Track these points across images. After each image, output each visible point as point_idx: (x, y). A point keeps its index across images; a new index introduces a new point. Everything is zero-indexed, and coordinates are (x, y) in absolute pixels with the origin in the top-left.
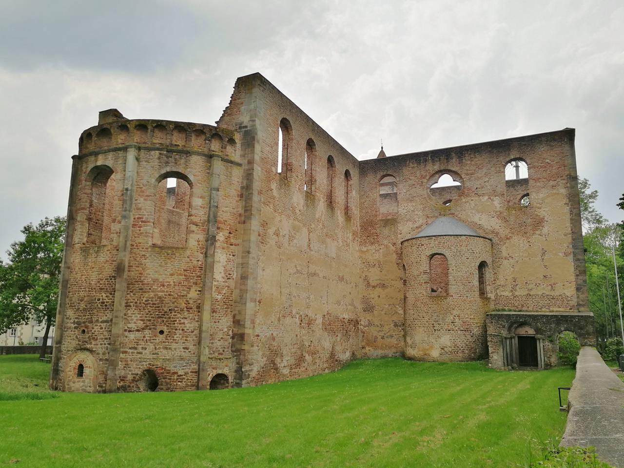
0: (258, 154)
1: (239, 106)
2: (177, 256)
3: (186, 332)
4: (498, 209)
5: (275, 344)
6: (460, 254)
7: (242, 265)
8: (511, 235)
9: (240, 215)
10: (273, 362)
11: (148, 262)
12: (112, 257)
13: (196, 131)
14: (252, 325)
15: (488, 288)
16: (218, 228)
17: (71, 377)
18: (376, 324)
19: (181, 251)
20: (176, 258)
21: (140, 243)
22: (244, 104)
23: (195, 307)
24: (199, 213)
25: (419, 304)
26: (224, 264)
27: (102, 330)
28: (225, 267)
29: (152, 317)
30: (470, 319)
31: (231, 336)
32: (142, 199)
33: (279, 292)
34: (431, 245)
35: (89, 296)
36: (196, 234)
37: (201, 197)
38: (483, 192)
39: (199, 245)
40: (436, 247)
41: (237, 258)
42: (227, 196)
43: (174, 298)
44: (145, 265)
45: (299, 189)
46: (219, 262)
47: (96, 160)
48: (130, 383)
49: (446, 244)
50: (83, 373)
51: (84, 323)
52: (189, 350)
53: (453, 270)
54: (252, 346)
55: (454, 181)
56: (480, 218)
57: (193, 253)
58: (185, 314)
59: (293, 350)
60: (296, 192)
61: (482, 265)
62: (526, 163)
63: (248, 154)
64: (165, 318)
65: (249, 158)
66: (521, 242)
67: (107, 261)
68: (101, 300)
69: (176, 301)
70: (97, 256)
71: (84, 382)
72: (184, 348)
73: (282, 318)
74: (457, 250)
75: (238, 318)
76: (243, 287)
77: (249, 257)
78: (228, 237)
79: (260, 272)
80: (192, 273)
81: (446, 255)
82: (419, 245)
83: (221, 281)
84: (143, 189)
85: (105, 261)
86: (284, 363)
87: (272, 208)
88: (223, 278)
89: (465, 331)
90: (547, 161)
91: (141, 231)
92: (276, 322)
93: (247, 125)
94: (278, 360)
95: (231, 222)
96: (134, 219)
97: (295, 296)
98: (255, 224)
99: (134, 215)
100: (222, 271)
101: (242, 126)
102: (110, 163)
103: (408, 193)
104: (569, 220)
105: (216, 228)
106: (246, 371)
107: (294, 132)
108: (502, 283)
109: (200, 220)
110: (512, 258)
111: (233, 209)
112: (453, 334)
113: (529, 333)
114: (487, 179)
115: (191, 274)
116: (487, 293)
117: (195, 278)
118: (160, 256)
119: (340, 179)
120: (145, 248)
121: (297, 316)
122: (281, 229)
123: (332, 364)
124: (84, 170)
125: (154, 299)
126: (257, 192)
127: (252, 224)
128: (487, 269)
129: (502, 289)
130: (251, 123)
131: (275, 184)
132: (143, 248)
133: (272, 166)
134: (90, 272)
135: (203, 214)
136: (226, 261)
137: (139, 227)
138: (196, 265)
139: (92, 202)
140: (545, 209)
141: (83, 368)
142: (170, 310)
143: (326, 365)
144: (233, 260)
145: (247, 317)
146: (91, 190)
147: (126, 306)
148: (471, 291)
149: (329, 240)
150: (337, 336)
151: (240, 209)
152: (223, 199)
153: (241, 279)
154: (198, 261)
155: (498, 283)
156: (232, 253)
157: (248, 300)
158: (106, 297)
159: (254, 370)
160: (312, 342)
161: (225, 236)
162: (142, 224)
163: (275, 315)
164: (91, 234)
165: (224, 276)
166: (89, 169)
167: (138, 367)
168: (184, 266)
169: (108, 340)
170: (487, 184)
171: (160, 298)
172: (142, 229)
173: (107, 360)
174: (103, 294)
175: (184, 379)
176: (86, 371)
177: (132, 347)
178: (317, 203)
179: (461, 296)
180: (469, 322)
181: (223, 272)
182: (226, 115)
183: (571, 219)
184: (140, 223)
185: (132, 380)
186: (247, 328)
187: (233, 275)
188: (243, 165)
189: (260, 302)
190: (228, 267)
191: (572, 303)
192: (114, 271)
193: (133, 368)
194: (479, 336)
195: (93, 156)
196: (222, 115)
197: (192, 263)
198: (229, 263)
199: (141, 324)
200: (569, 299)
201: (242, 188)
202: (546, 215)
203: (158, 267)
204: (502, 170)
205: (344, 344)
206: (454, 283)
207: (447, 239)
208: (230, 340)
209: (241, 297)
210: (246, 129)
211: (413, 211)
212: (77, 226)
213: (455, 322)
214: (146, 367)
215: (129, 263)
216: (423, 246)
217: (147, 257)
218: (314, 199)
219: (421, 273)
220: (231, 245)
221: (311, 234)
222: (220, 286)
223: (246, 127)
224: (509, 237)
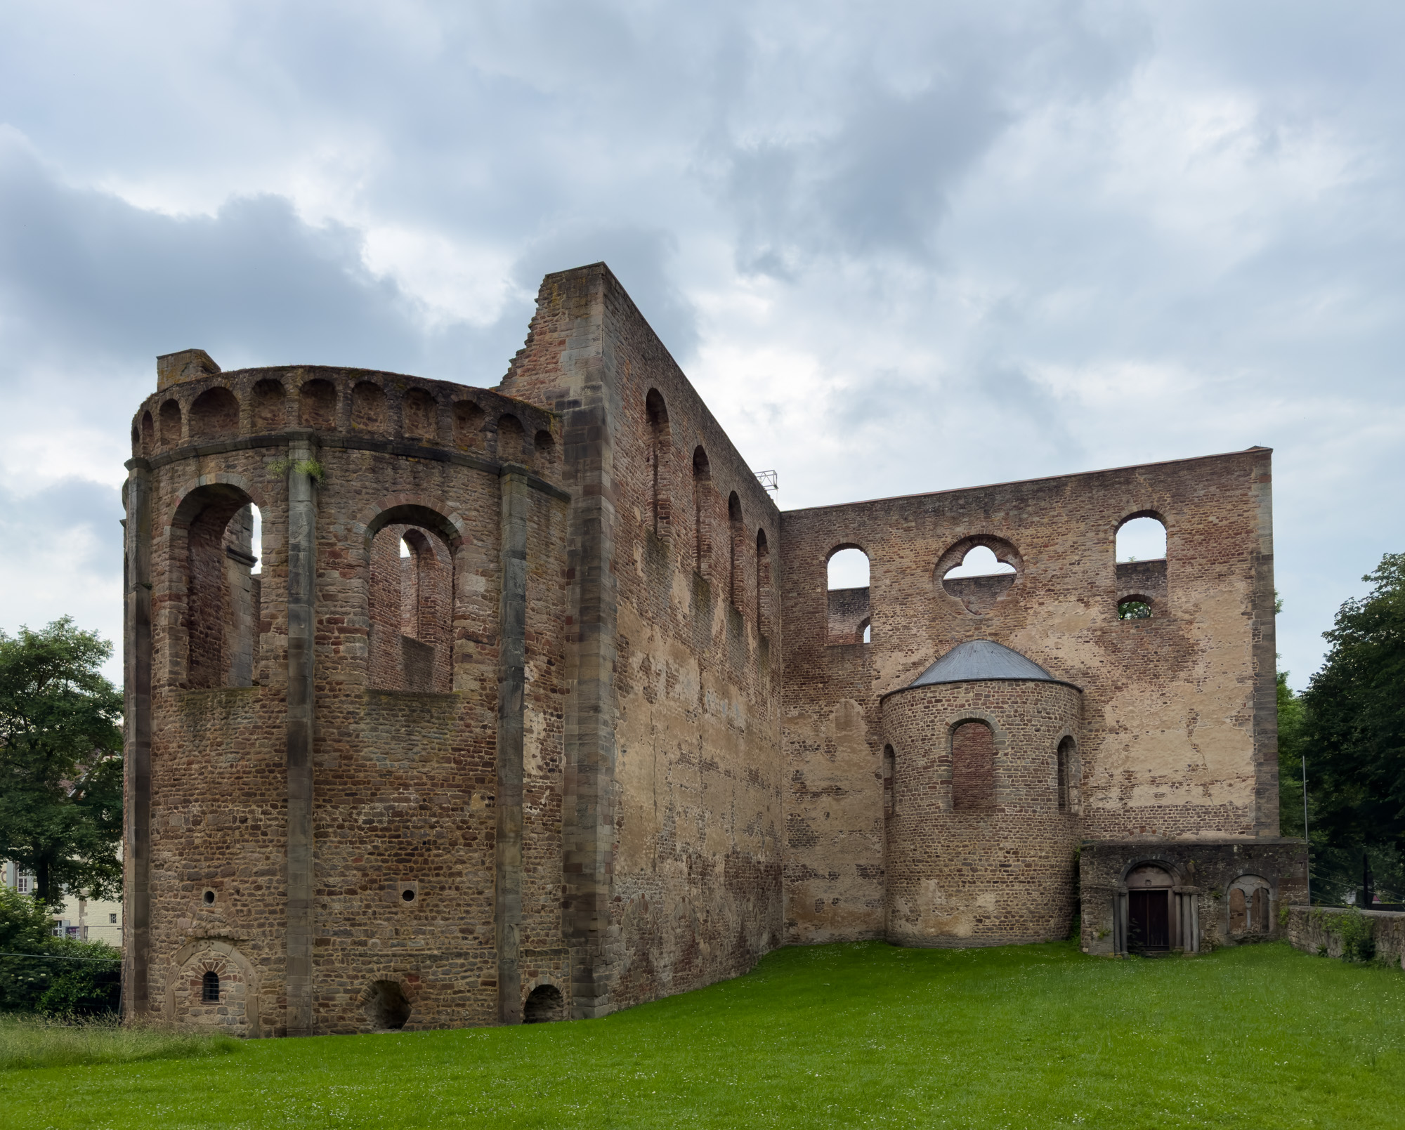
0: (607, 473)
1: (552, 349)
2: (435, 715)
3: (465, 893)
4: (1099, 624)
5: (648, 917)
6: (1022, 720)
7: (580, 739)
8: (1124, 681)
9: (569, 621)
10: (645, 957)
11: (363, 730)
12: (270, 718)
13: (461, 404)
14: (608, 876)
15: (1074, 793)
16: (527, 650)
17: (187, 1003)
18: (821, 872)
19: (444, 704)
20: (433, 720)
21: (341, 683)
22: (567, 344)
23: (483, 835)
24: (481, 613)
25: (927, 828)
26: (541, 737)
27: (260, 893)
28: (542, 744)
29: (383, 861)
30: (1040, 857)
31: (562, 900)
32: (336, 574)
33: (652, 802)
34: (959, 702)
35: (216, 812)
36: (478, 662)
37: (484, 574)
38: (1065, 587)
39: (484, 688)
40: (969, 705)
41: (567, 724)
42: (540, 573)
43: (435, 815)
44: (357, 736)
45: (682, 565)
46: (531, 731)
47: (199, 473)
48: (344, 1011)
49: (991, 699)
50: (217, 992)
51: (209, 876)
52: (475, 935)
53: (1006, 754)
54: (610, 923)
55: (999, 561)
56: (1057, 643)
57: (471, 709)
58: (462, 853)
59: (678, 930)
60: (677, 571)
61: (1065, 745)
62: (1164, 523)
63: (586, 471)
64: (416, 862)
65: (588, 481)
66: (1148, 694)
67: (256, 727)
68: (250, 823)
69: (438, 822)
70: (229, 714)
71: (223, 1012)
72: (462, 931)
73: (658, 861)
74: (1016, 711)
75: (576, 860)
76: (585, 790)
77: (597, 721)
78: (546, 672)
79: (618, 753)
80: (473, 757)
81: (992, 723)
82: (928, 702)
83: (535, 776)
84: (337, 548)
85: (251, 726)
86: (665, 960)
87: (635, 605)
88: (540, 768)
89: (1029, 882)
90: (1210, 519)
91: (342, 654)
92: (649, 871)
93: (577, 398)
94: (655, 951)
95: (549, 636)
96: (320, 622)
97: (679, 813)
98: (605, 643)
99: (317, 612)
100: (537, 753)
101: (566, 399)
102: (238, 479)
103: (896, 586)
104: (1250, 648)
105: (522, 650)
106: (600, 978)
107: (672, 427)
108: (1102, 783)
109: (485, 629)
110: (1126, 729)
111: (554, 604)
112: (1004, 890)
113: (1153, 884)
114: (1077, 558)
115: (469, 759)
116: (1070, 804)
117: (480, 768)
118: (393, 715)
119: (748, 549)
120: (353, 695)
121: (684, 858)
122: (654, 658)
123: (741, 960)
124: (167, 498)
125: (385, 819)
126: (608, 566)
127: (602, 644)
128: (1072, 753)
129: (1100, 795)
130: (589, 392)
131: (640, 550)
132: (347, 696)
133: (633, 503)
134: (213, 754)
135: (489, 615)
136: (545, 730)
137: (333, 644)
138: (480, 737)
139: (191, 582)
140: (1200, 625)
141: (217, 981)
142: (424, 843)
143: (731, 962)
144: (558, 727)
145: (599, 858)
146: (189, 550)
147: (316, 836)
148: (1043, 800)
149: (734, 690)
150: (748, 900)
151: (568, 606)
152: (532, 580)
153: (580, 771)
154: (484, 727)
155: (1092, 782)
156: (556, 709)
157: (600, 820)
158: (264, 813)
159: (612, 975)
160: (708, 912)
161: (540, 670)
162: (342, 635)
163: (646, 854)
164: (197, 663)
165: (541, 763)
166: (181, 494)
167: (360, 974)
168: (451, 739)
169: (278, 916)
170: (1076, 568)
171: (399, 814)
172: (342, 648)
173: (280, 961)
174: (254, 807)
175: (469, 999)
176: (228, 988)
177: (340, 931)
178: (712, 601)
179: (1021, 811)
180: (1036, 865)
181: (539, 755)
182: (519, 371)
183: (1254, 646)
184: (336, 634)
185: (347, 1005)
186: (599, 882)
187: (560, 762)
188: (573, 498)
189: (620, 824)
190: (550, 744)
191: (1244, 821)
192: (276, 751)
193: (349, 977)
194: (1055, 893)
195: (191, 461)
196: (506, 372)
197: (471, 732)
198: (551, 734)
199: (354, 877)
200: (1240, 812)
201: (572, 554)
202: (1202, 637)
203: (389, 741)
204: (1111, 538)
205: (759, 917)
206: (1008, 782)
207: (994, 688)
208: (558, 912)
209: (582, 812)
210: (577, 409)
211: (905, 627)
212: (159, 641)
213: (1010, 866)
214: (378, 976)
215: (315, 733)
216: (939, 704)
217: (361, 719)
218: (708, 591)
219: (934, 761)
220: (554, 691)
221: (704, 674)
222: (534, 787)
223: (576, 403)
224: (1120, 684)
